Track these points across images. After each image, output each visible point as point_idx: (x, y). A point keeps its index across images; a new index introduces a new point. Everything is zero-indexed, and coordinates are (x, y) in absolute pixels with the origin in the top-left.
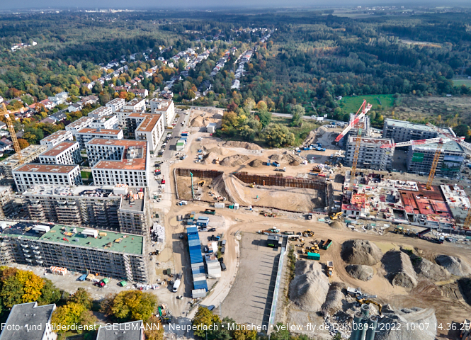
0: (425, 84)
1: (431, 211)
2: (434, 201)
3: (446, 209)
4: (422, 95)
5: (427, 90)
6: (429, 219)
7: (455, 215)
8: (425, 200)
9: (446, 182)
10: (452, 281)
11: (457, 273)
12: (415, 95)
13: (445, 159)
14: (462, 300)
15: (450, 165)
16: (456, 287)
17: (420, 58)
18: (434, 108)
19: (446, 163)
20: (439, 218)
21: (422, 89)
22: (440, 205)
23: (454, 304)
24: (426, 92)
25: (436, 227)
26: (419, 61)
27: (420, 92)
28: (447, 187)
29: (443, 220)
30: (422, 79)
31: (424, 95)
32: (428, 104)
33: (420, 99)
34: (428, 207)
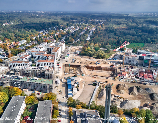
0: (155, 40)
1: (147, 77)
2: (149, 74)
3: (152, 77)
4: (154, 43)
5: (156, 42)
6: (146, 79)
7: (154, 78)
8: (147, 74)
9: (154, 69)
10: (148, 94)
11: (150, 92)
12: (152, 43)
13: (154, 62)
14: (150, 99)
15: (156, 64)
16: (149, 96)
17: (156, 31)
18: (157, 48)
19: (155, 63)
20: (149, 79)
21: (154, 41)
22: (151, 76)
23: (147, 99)
24: (156, 43)
25: (148, 81)
26: (155, 32)
27: (153, 42)
28: (154, 71)
29: (150, 79)
30: (155, 38)
31: (155, 44)
32: (155, 46)
33: (153, 45)
34: (147, 76)
